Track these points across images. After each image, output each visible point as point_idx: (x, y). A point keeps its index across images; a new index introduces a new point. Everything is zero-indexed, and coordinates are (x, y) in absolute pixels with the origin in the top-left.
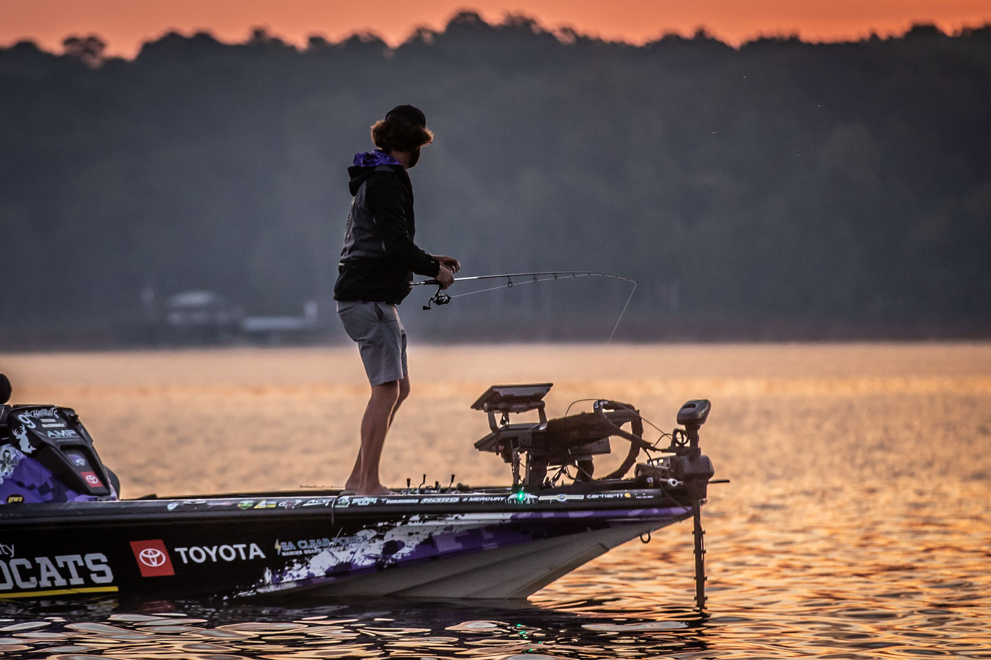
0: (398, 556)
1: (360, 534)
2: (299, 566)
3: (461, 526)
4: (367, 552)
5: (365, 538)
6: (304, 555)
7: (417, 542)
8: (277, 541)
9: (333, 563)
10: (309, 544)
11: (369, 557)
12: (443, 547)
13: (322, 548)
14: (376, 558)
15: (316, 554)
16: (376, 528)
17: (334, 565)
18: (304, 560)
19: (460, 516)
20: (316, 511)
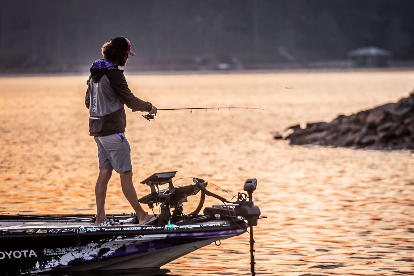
0: (106, 255)
1: (89, 245)
2: (55, 260)
3: (141, 241)
4: (90, 253)
6: (58, 255)
7: (116, 248)
9: (72, 258)
10: (61, 250)
11: (91, 256)
12: (128, 251)
13: (68, 252)
14: (95, 256)
15: (64, 255)
16: (99, 243)
17: (73, 260)
18: (57, 258)
19: (142, 236)
20: (69, 234)
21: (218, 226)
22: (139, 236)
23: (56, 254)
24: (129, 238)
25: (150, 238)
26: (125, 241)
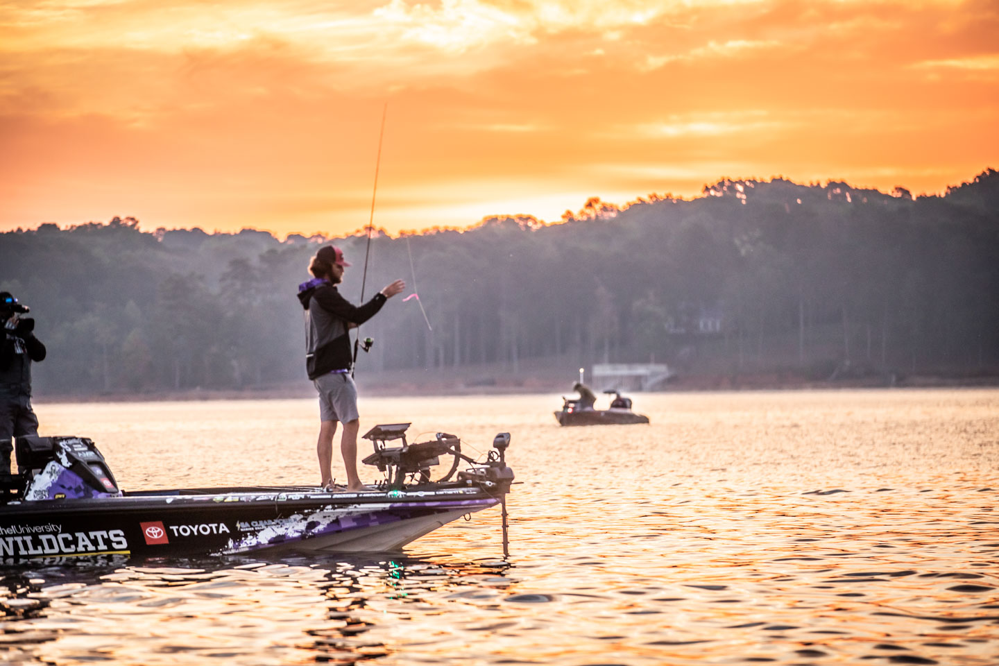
0: (315, 530)
1: (292, 517)
2: (252, 537)
3: (358, 512)
4: (296, 528)
5: (295, 520)
6: (255, 530)
7: (328, 522)
8: (238, 522)
9: (274, 535)
10: (259, 523)
11: (297, 531)
12: (344, 525)
13: (267, 526)
14: (301, 532)
15: (263, 530)
16: (303, 514)
17: (274, 536)
18: (254, 533)
19: (357, 506)
20: (266, 503)
21: (459, 494)
22: (354, 505)
23: (253, 529)
24: (342, 508)
25: (370, 508)
26: (337, 512)
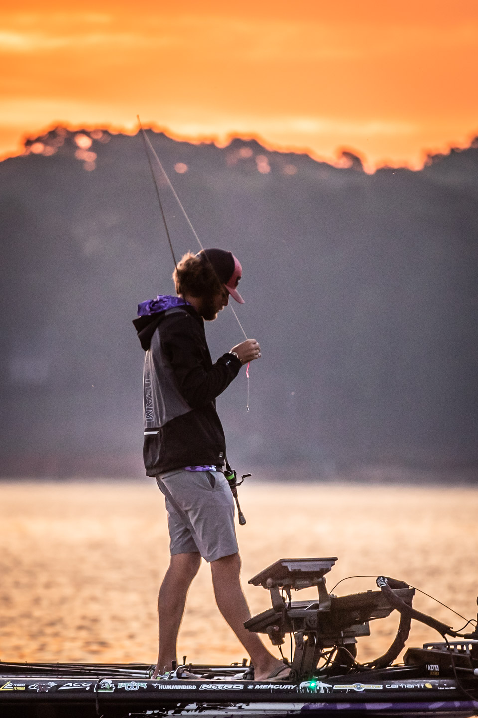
20: (76, 695)
21: (425, 689)
22: (238, 705)
25: (265, 710)
26: (204, 715)
